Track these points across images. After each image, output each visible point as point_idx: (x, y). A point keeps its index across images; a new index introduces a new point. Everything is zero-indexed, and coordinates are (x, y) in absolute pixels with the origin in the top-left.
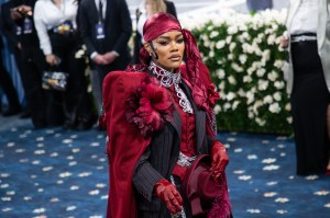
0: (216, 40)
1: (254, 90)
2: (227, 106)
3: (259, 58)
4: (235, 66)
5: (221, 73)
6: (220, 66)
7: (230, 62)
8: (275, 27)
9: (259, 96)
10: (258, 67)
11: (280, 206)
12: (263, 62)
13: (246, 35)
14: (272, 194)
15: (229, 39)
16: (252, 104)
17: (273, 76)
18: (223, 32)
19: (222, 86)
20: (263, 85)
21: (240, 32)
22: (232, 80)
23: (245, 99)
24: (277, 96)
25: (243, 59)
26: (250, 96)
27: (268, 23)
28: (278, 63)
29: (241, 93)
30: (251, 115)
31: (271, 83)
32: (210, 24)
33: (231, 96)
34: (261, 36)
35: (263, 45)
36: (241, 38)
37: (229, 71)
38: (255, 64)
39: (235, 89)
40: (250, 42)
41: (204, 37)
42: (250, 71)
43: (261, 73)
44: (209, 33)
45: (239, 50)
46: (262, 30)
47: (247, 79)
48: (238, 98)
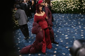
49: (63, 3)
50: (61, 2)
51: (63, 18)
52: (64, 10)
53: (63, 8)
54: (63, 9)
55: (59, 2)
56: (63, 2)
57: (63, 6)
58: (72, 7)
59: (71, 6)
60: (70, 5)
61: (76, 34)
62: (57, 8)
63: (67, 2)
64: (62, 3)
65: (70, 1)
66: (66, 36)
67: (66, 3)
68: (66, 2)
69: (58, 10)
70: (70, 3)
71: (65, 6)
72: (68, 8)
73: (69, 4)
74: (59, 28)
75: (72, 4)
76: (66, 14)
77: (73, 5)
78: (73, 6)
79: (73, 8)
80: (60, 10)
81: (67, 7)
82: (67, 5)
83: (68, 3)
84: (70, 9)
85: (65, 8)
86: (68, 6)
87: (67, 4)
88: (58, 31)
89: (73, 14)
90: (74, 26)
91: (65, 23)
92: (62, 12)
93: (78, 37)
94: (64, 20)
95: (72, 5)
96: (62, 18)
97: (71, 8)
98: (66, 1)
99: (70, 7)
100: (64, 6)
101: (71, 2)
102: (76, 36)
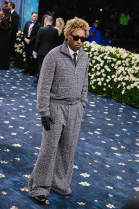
49: (106, 60)
50: (100, 53)
52: (100, 84)
53: (101, 76)
54: (99, 79)
55: (92, 50)
56: (105, 58)
57: (102, 68)
58: (128, 83)
59: (126, 78)
60: (125, 73)
61: (118, 177)
63: (119, 62)
64: (102, 58)
65: (129, 62)
66: (85, 175)
67: (115, 63)
68: (114, 60)
70: (125, 66)
71: (109, 70)
72: (115, 80)
73: (122, 68)
75: (133, 71)
76: (104, 97)
77: (135, 75)
78: (134, 79)
79: (132, 86)
81: (113, 76)
82: (114, 71)
83: (119, 66)
84: (122, 87)
85: (106, 78)
86: (119, 76)
87: (116, 67)
89: (127, 104)
90: (118, 146)
91: (93, 128)
92: (94, 88)
93: (121, 190)
94: (93, 116)
95: (131, 76)
97: (124, 84)
98: (115, 57)
99: (123, 81)
100: (106, 72)
101: (131, 66)
102: (119, 186)
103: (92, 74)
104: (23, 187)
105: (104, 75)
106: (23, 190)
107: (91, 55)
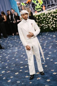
0: (43, 16)
1: (50, 24)
2: (46, 27)
3: (51, 18)
4: (47, 20)
5: (44, 22)
6: (44, 21)
7: (46, 19)
8: (53, 12)
9: (51, 25)
10: (51, 20)
11: (56, 42)
12: (51, 19)
13: (48, 14)
14: (55, 41)
15: (45, 15)
16: (50, 26)
17: (53, 21)
18: (44, 14)
19: (45, 24)
20: (52, 23)
21: (47, 14)
22: (46, 23)
23: (49, 25)
24: (54, 24)
25: (48, 19)
26: (50, 25)
27: (52, 12)
28: (54, 19)
29: (48, 25)
30: (50, 28)
31: (53, 22)
32: (42, 13)
33: (47, 25)
34: (51, 14)
35: (51, 16)
36: (47, 15)
37: (46, 21)
38: (50, 19)
39: (47, 24)
40: (49, 16)
41: (41, 16)
42: (49, 21)
43: (51, 21)
44: (42, 15)
45: (47, 17)
46: (51, 13)
47: (49, 22)
48: (48, 26)
50: (49, 14)
51: (54, 38)
54: (53, 25)
55: (46, 14)
62: (43, 24)
69: (45, 27)
71: (56, 19)
74: (49, 54)
80: (49, 26)
88: (48, 58)
92: (52, 29)
96: (52, 38)
103: (49, 24)
104: (37, 78)
105: (55, 22)
106: (38, 79)
107: (46, 16)
